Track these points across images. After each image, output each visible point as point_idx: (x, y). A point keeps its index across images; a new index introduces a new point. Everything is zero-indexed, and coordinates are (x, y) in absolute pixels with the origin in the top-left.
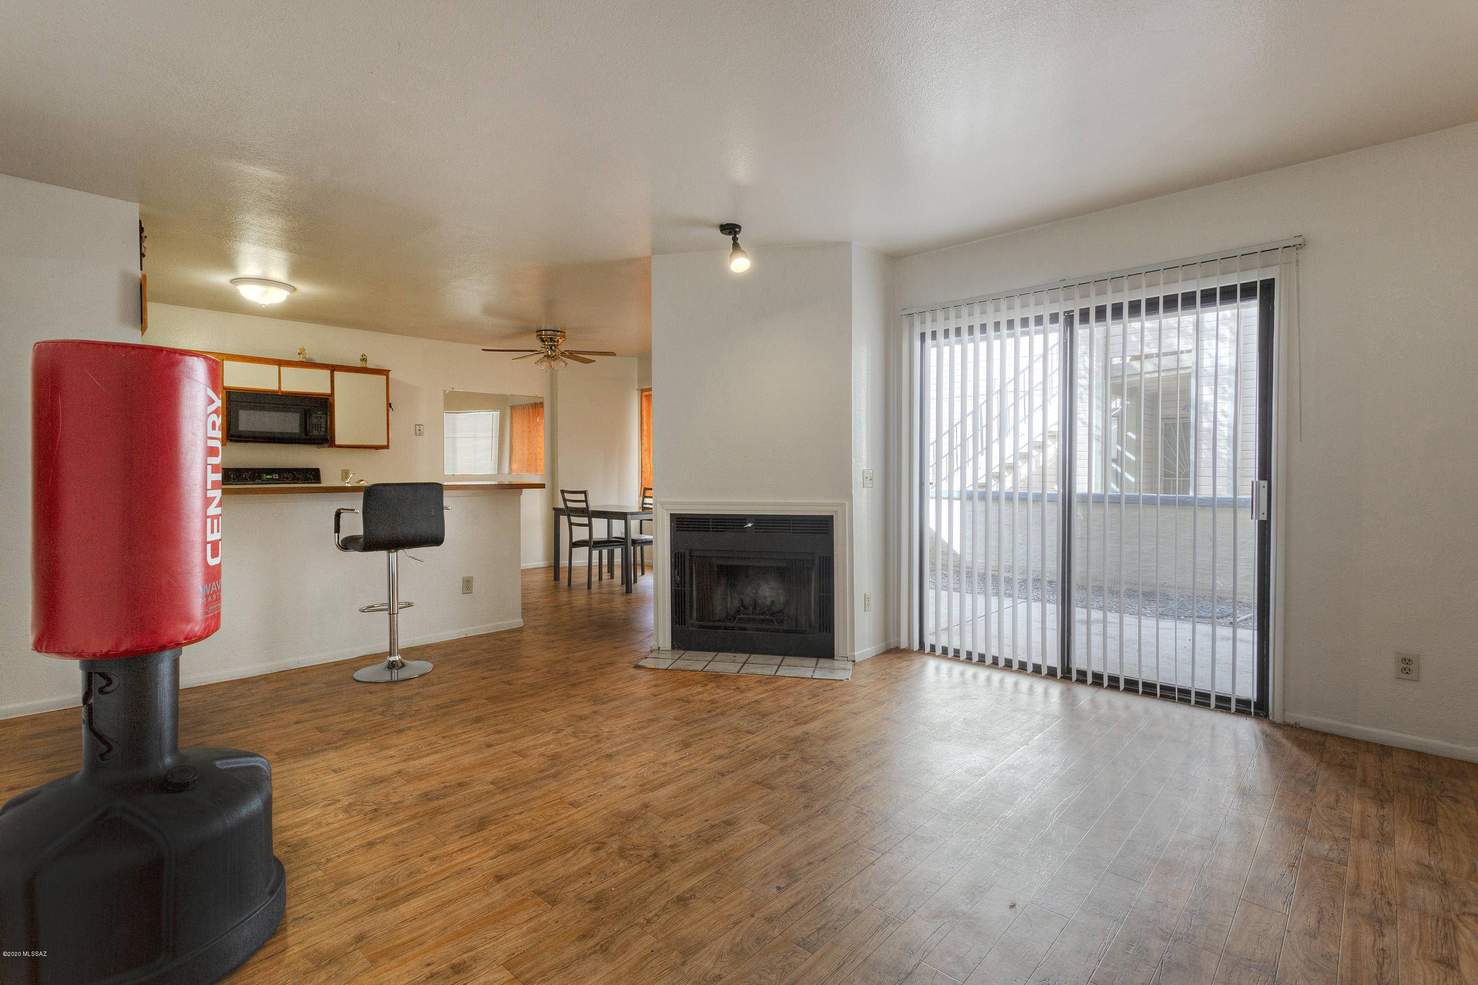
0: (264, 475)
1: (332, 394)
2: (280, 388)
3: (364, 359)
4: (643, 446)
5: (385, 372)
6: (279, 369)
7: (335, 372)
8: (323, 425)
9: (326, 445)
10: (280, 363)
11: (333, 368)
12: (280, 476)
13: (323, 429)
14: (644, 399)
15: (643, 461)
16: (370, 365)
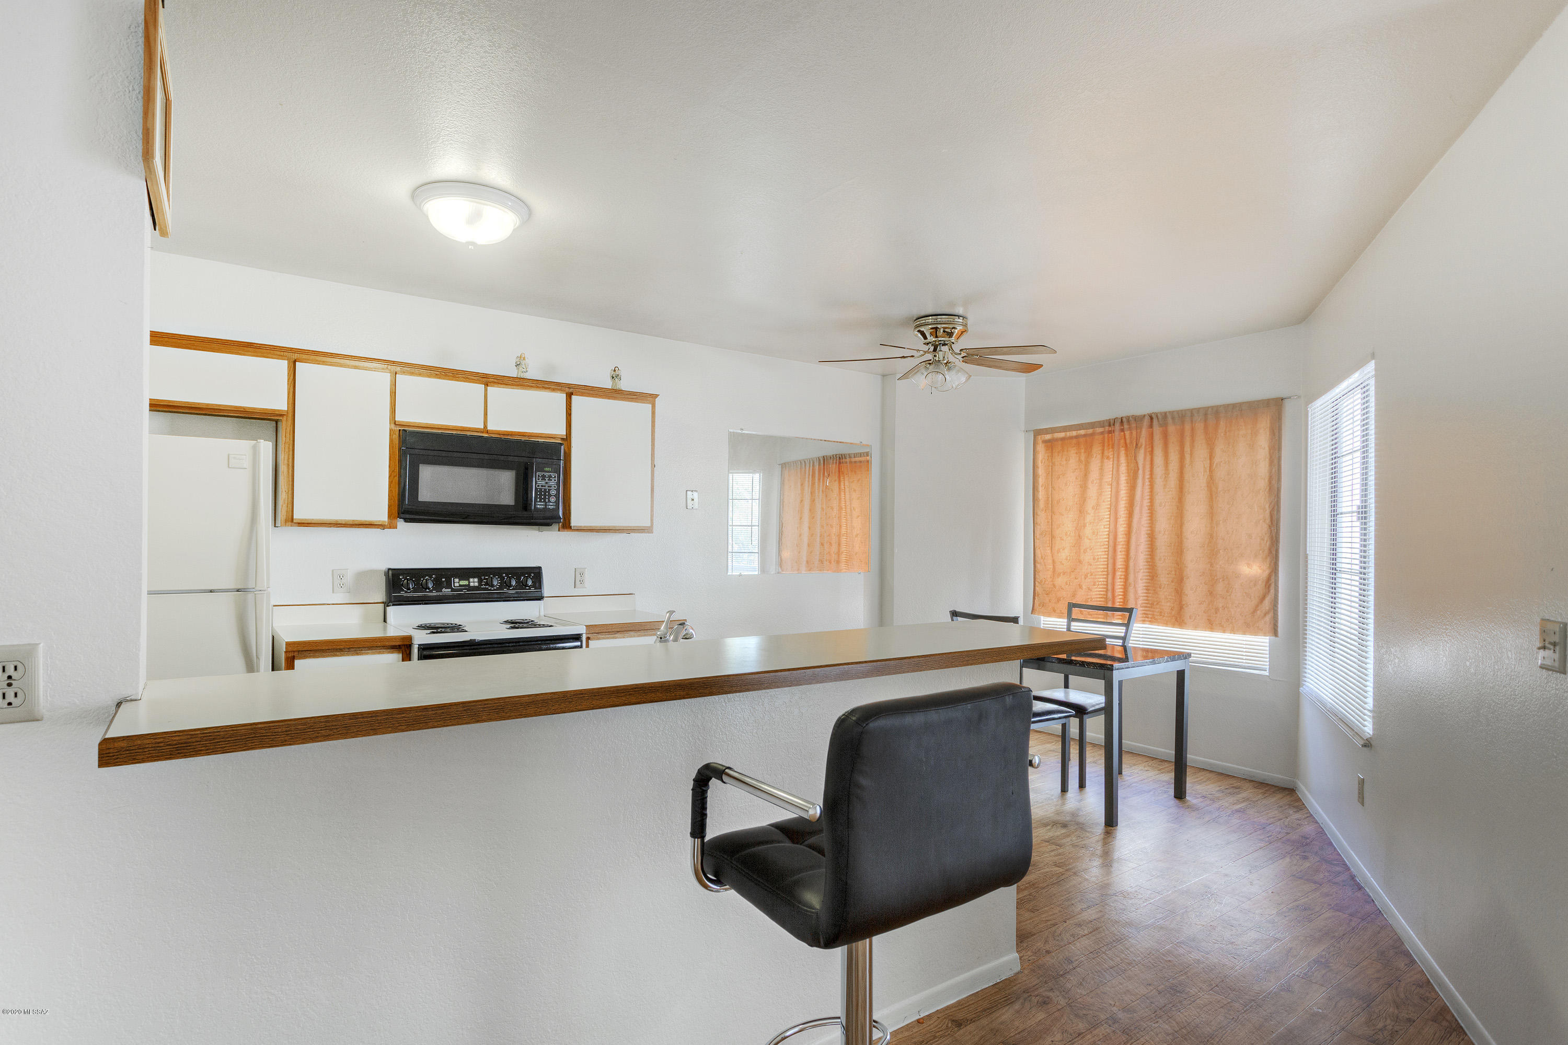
0: (457, 580)
1: (568, 438)
2: (485, 426)
3: (615, 376)
4: (1038, 527)
5: (649, 398)
6: (486, 390)
7: (573, 397)
8: (553, 492)
9: (556, 526)
10: (487, 380)
11: (571, 391)
12: (480, 581)
13: (553, 499)
14: (1041, 448)
15: (1038, 552)
16: (625, 385)
